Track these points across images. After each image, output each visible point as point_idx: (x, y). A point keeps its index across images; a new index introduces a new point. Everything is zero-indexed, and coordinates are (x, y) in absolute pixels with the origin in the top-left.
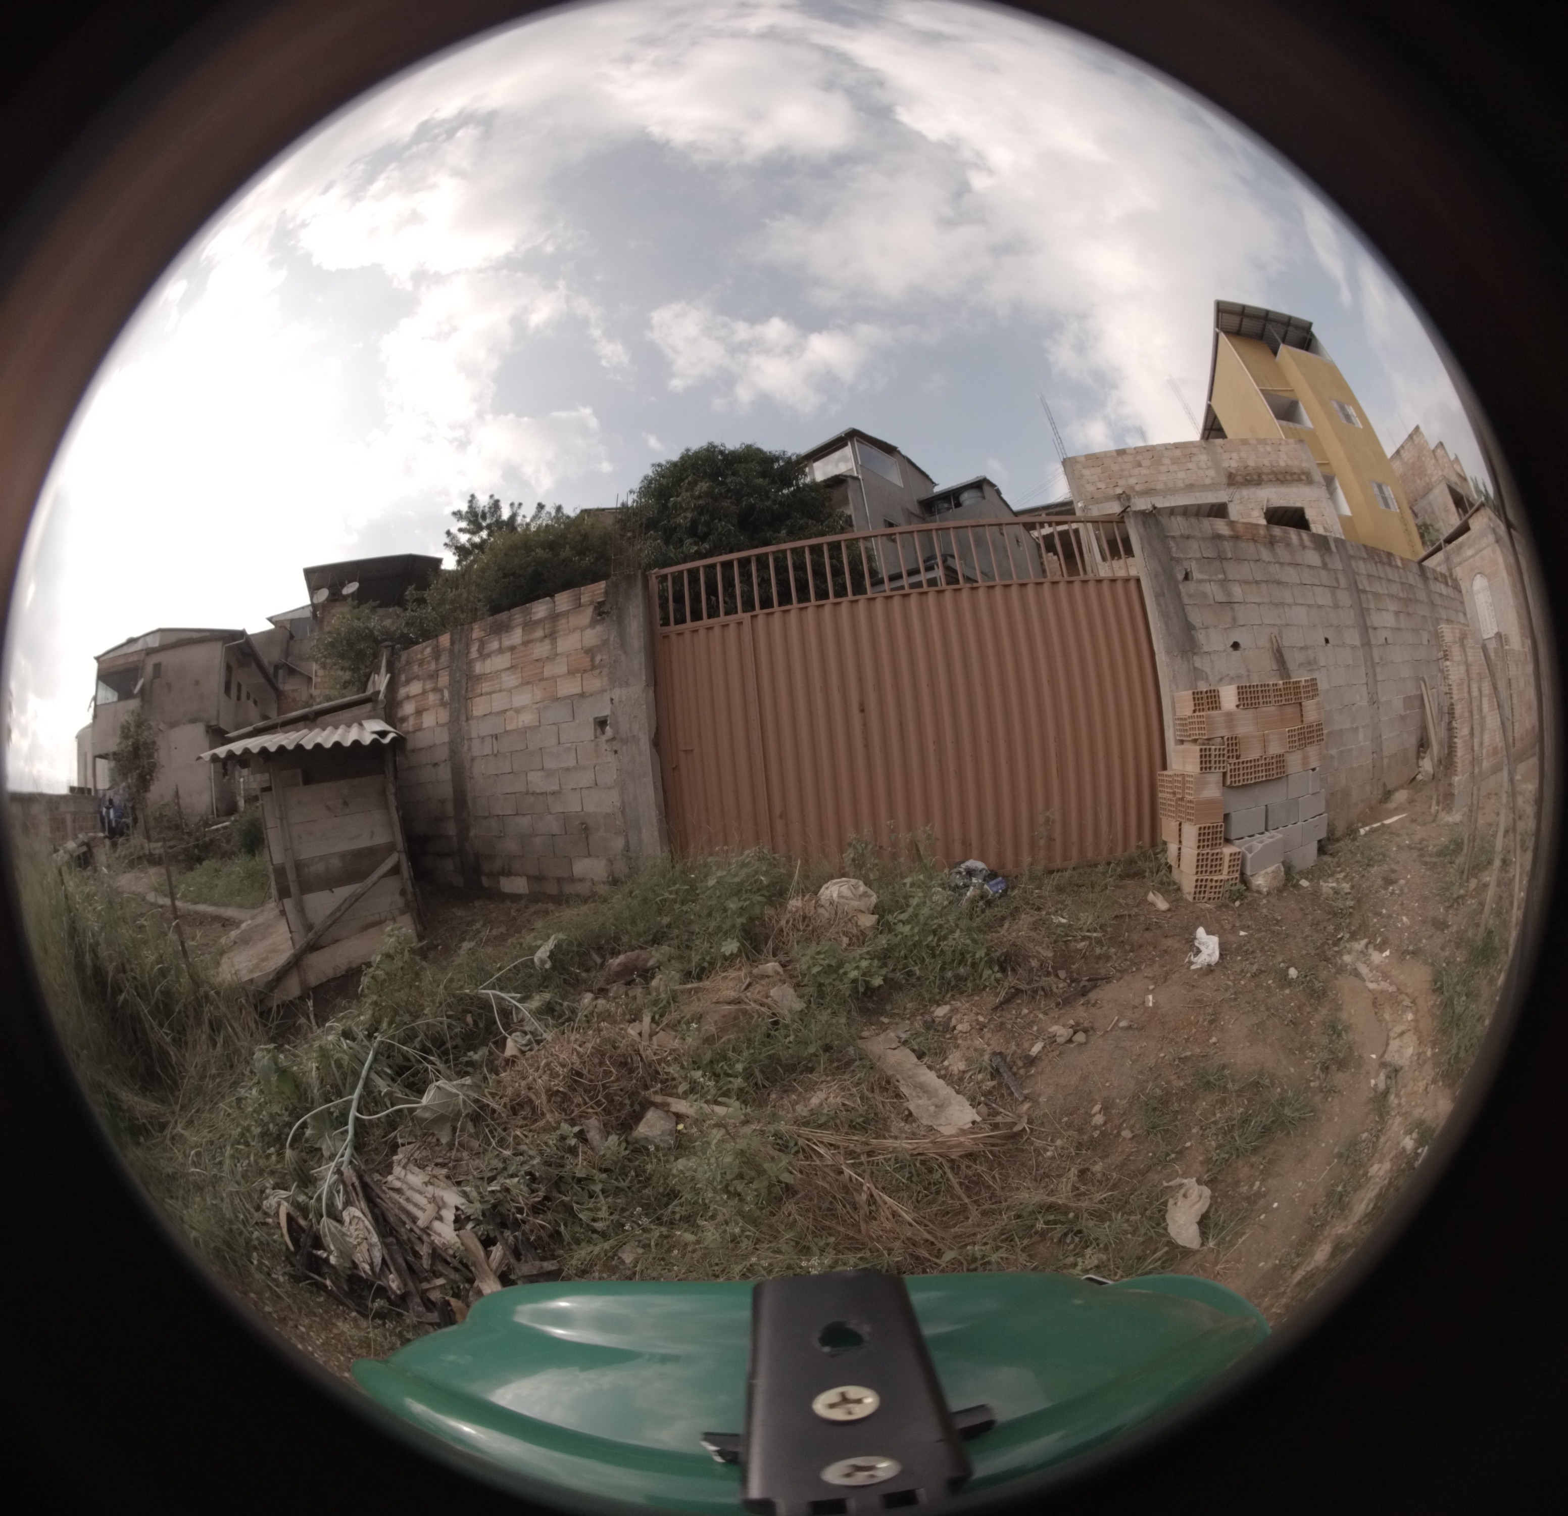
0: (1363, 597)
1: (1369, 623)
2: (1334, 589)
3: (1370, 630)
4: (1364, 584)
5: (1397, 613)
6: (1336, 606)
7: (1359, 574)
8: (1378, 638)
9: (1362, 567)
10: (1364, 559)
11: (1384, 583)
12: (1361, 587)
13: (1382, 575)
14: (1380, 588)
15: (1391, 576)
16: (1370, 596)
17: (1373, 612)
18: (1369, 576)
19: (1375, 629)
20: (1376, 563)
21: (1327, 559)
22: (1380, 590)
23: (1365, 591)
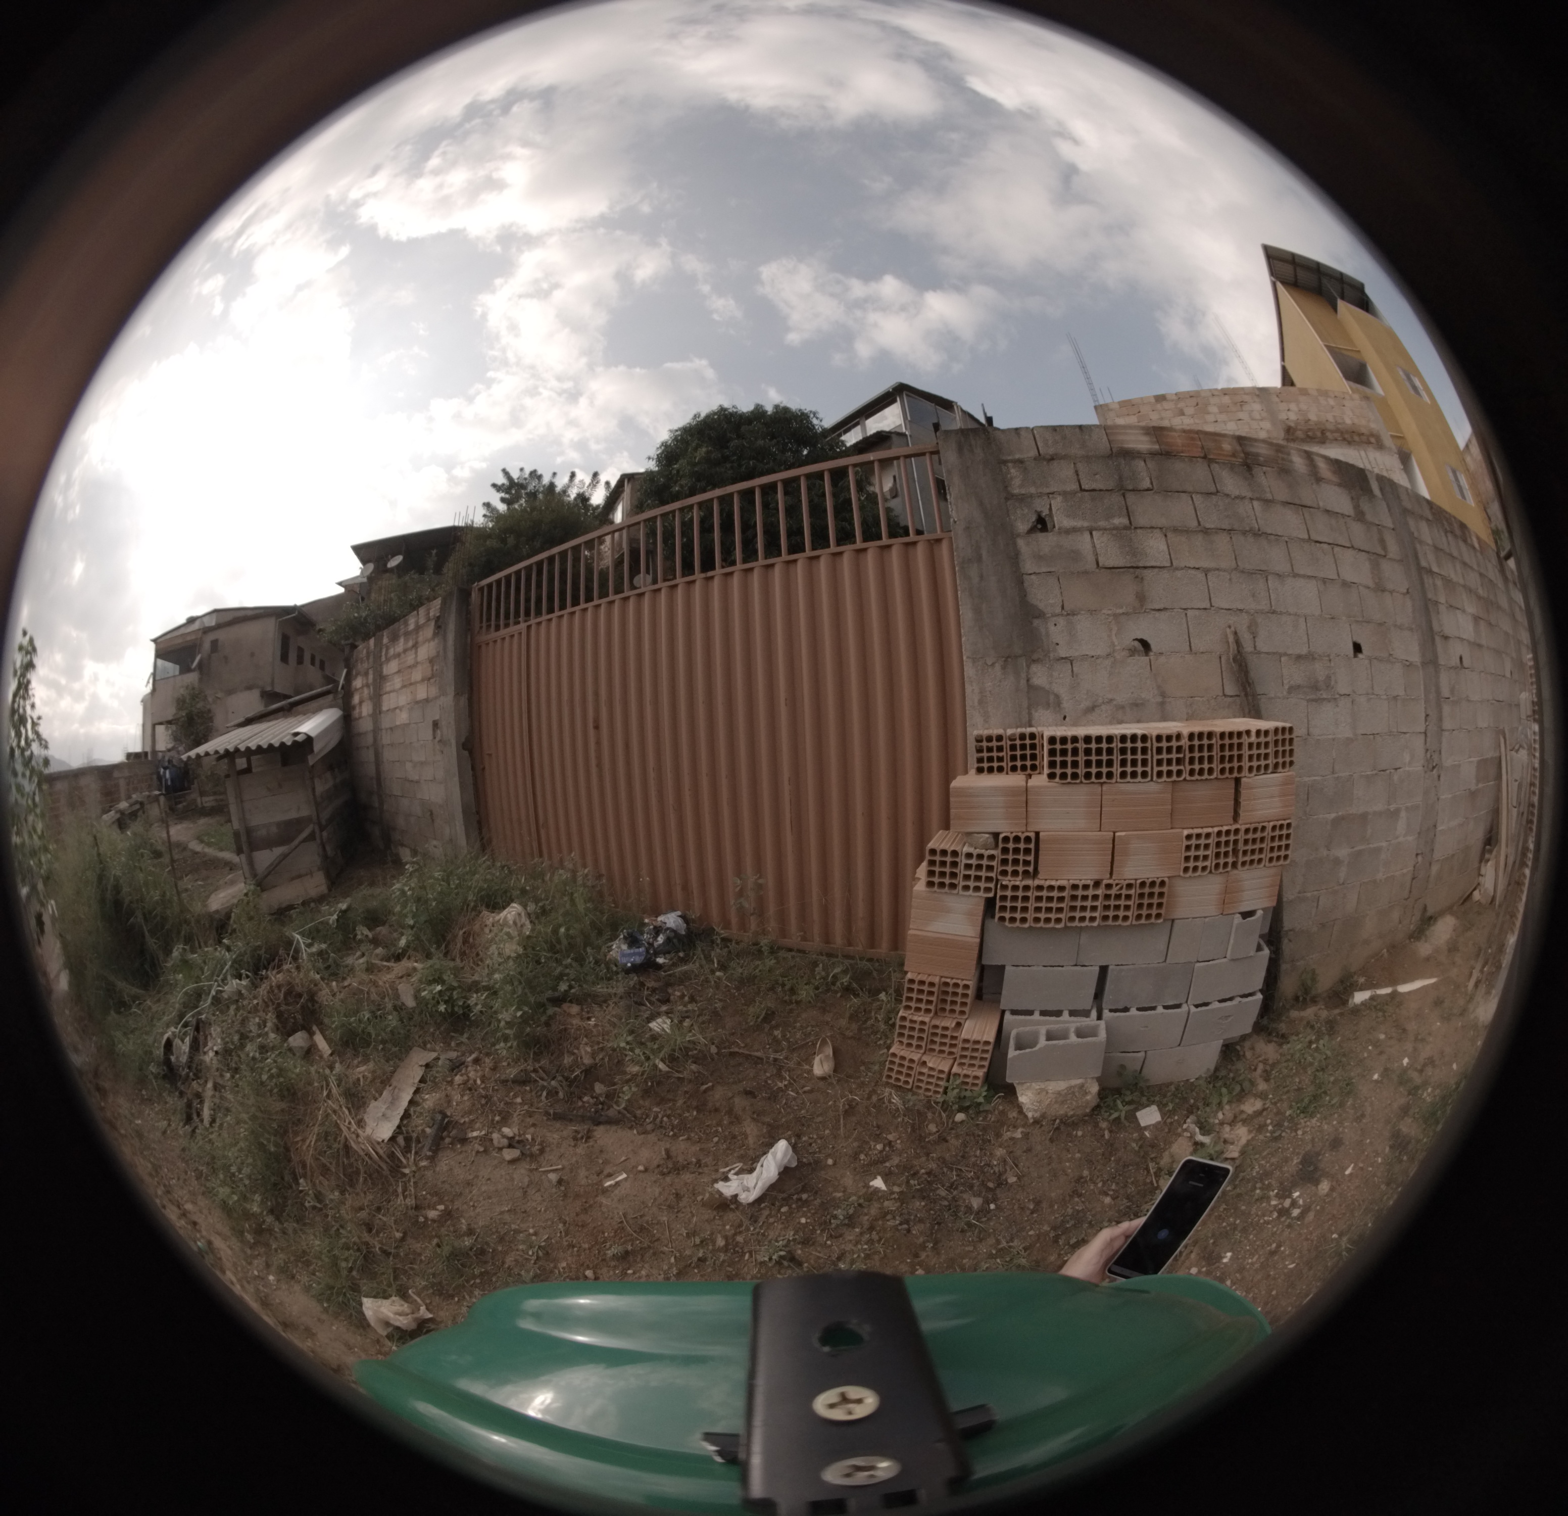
0: (1428, 580)
1: (1436, 628)
2: (1376, 558)
3: (1438, 640)
4: (1428, 559)
5: (1476, 619)
6: (1380, 588)
7: (1421, 542)
8: (1450, 653)
9: (1426, 533)
10: (1428, 520)
11: (1458, 566)
12: (1424, 564)
13: (1455, 554)
14: (1453, 572)
15: (1467, 560)
16: (1439, 583)
17: (1442, 608)
18: (1437, 549)
19: (1446, 638)
20: (1446, 532)
21: (1365, 506)
22: (1453, 576)
23: (1430, 572)
